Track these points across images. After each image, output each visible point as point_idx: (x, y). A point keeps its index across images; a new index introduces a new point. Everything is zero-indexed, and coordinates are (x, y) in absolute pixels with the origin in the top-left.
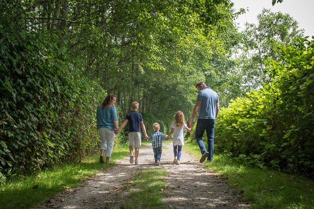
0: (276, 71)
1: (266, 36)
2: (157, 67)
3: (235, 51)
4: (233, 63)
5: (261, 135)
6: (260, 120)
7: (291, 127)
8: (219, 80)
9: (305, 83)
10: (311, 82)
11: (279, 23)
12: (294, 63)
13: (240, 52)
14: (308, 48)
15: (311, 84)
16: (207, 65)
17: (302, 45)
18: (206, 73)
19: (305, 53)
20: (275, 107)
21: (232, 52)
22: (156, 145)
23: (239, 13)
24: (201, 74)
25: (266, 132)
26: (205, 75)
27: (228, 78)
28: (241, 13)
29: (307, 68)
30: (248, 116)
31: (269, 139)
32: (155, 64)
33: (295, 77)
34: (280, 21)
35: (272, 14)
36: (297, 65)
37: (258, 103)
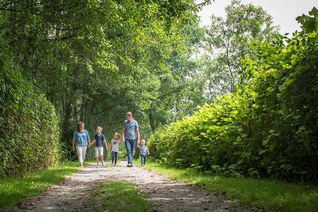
0: (251, 72)
1: (235, 33)
2: (108, 66)
3: (196, 50)
4: (194, 64)
5: (235, 143)
6: (234, 127)
7: (270, 132)
8: (177, 86)
9: (284, 83)
10: (291, 81)
11: (251, 17)
12: (272, 63)
13: (202, 51)
14: (288, 46)
15: (291, 84)
16: (163, 67)
17: (281, 42)
18: (161, 76)
19: (284, 51)
20: (251, 111)
21: (192, 52)
23: (204, 4)
24: (155, 77)
25: (241, 139)
26: (161, 79)
27: (188, 83)
28: (206, 4)
29: (287, 67)
30: (218, 124)
31: (245, 148)
32: (107, 62)
33: (273, 78)
34: (252, 14)
35: (242, 6)
36: (275, 64)
37: (230, 108)
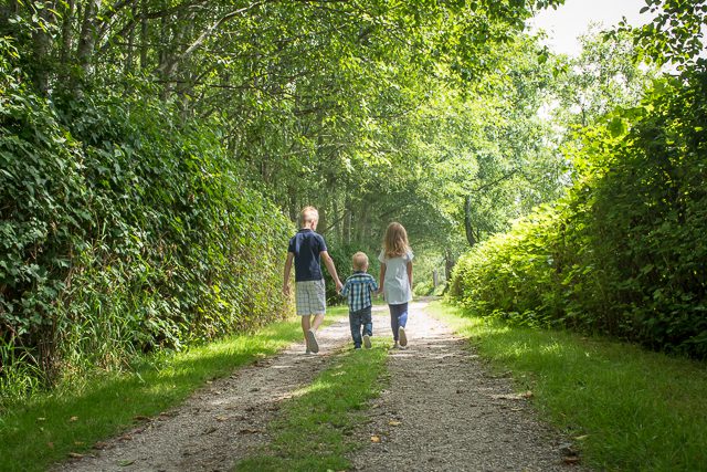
5: (540, 281)
6: (542, 257)
18: (479, 153)
22: (357, 305)
24: (470, 156)
25: (549, 275)
26: (478, 158)
